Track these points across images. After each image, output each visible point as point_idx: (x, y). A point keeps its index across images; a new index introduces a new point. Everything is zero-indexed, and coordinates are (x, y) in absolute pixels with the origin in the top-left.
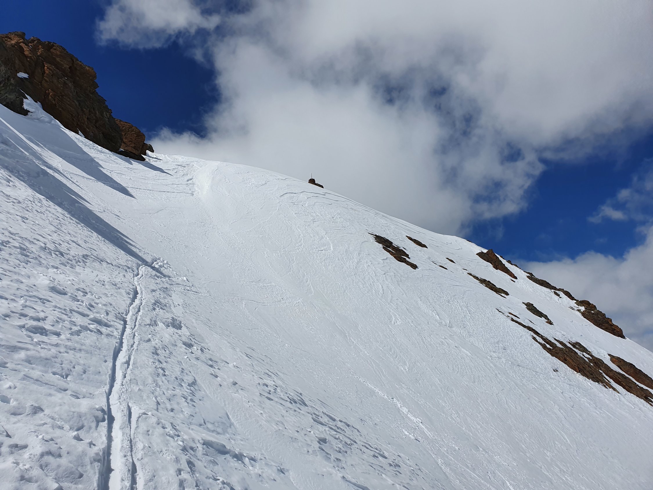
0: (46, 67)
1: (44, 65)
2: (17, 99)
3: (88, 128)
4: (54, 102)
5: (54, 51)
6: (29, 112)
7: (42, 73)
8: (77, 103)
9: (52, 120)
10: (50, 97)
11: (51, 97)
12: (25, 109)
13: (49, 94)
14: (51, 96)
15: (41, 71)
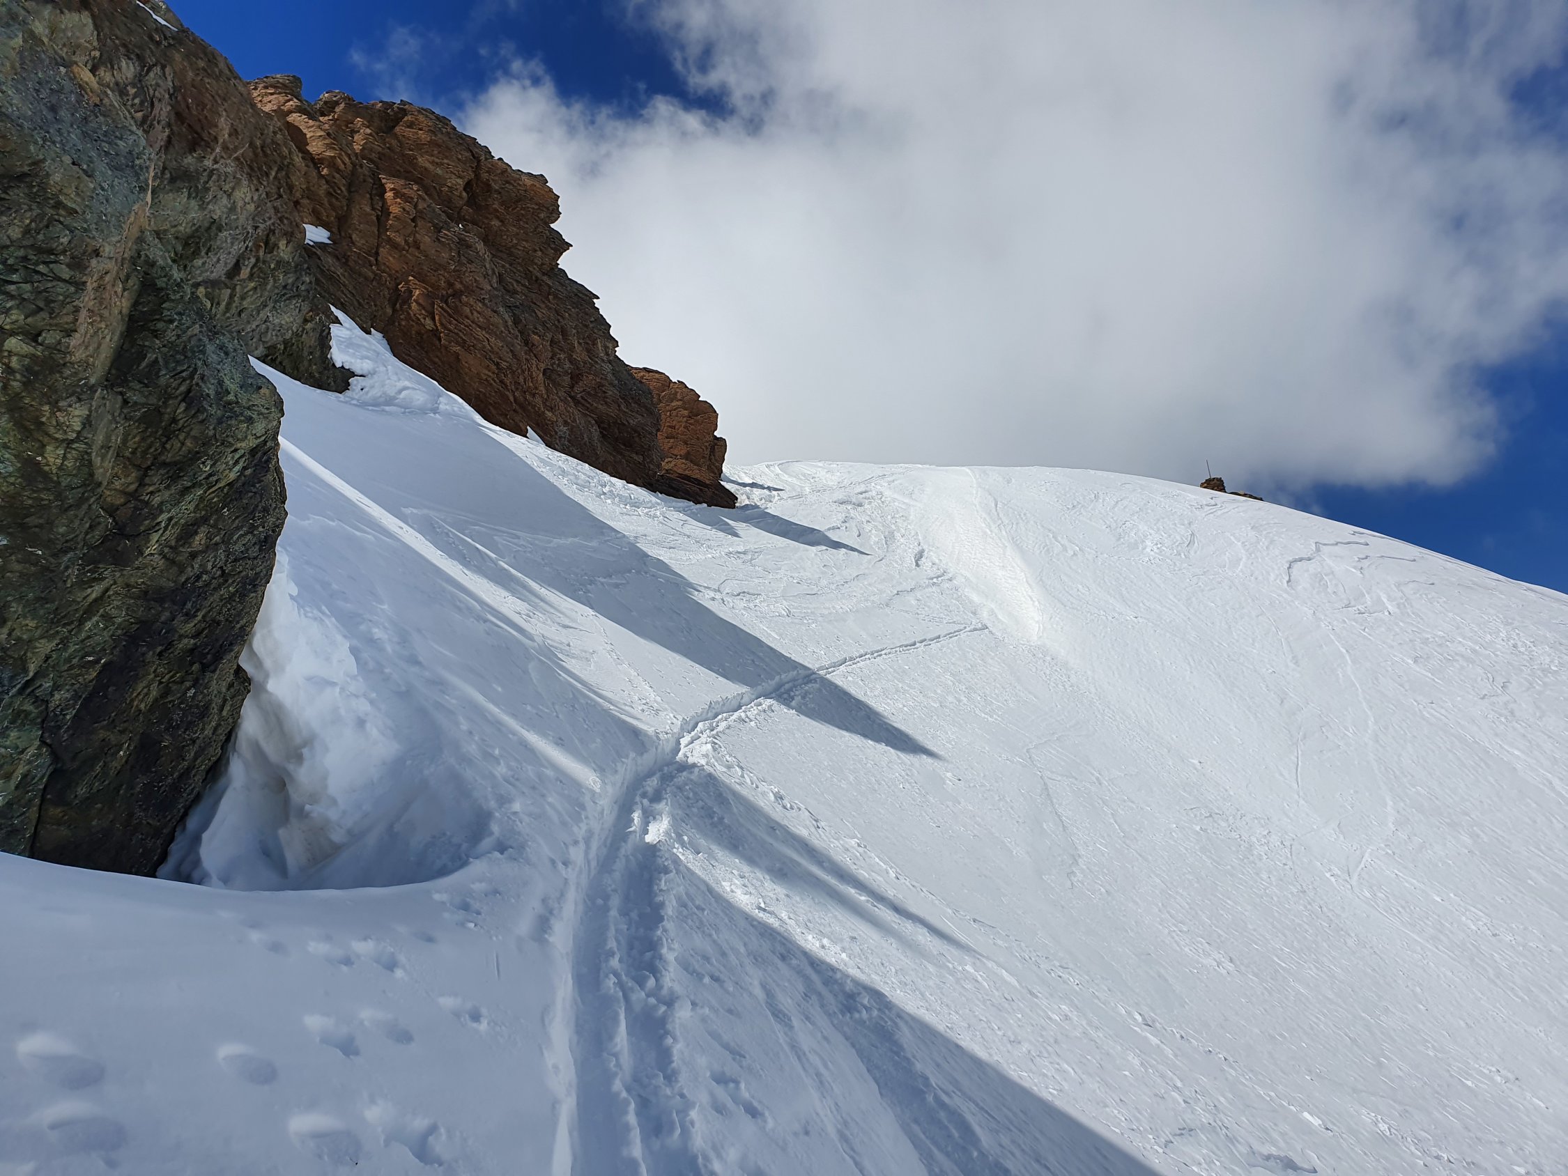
0: (392, 190)
1: (382, 187)
2: (309, 326)
3: (551, 409)
4: (428, 321)
5: (409, 132)
6: (353, 375)
7: (378, 218)
8: (506, 317)
9: (439, 396)
10: (414, 305)
11: (419, 304)
12: (338, 365)
13: (410, 292)
14: (416, 301)
15: (373, 209)
